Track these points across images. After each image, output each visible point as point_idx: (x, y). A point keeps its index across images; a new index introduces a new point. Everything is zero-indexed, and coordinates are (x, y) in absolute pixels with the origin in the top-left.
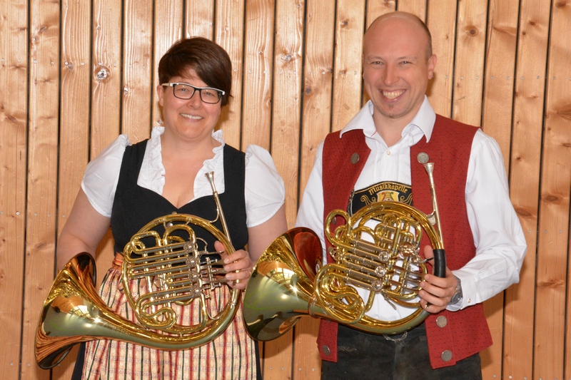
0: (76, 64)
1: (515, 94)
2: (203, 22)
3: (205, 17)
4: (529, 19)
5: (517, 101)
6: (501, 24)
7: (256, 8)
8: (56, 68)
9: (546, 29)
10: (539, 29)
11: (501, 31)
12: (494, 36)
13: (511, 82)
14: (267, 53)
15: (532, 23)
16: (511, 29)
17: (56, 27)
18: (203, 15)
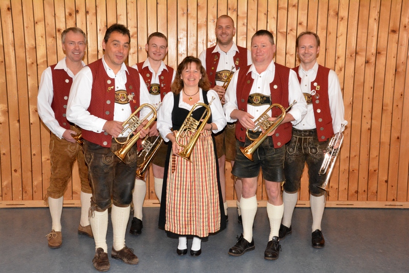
0: (143, 48)
1: (286, 54)
2: (184, 32)
3: (184, 31)
4: (290, 29)
5: (287, 56)
6: (281, 31)
7: (201, 27)
8: (136, 49)
9: (296, 32)
10: (294, 32)
11: (281, 33)
12: (279, 34)
13: (285, 50)
14: (205, 42)
15: (291, 30)
16: (285, 32)
17: (136, 35)
18: (183, 30)
